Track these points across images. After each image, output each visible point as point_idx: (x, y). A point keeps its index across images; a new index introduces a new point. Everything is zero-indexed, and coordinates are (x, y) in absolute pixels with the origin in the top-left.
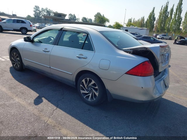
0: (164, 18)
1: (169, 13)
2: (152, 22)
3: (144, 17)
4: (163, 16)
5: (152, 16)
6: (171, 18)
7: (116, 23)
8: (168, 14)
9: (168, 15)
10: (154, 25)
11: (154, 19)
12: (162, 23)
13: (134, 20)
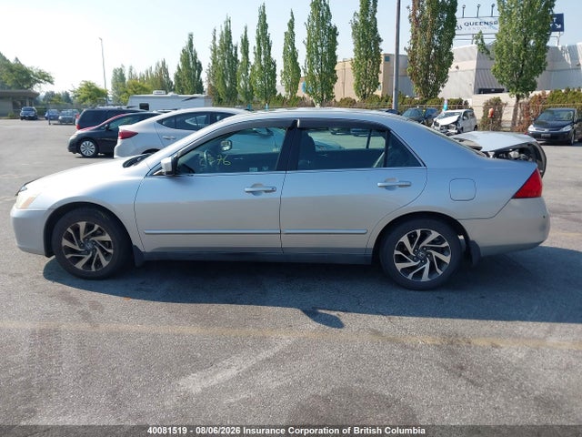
0: (228, 62)
1: (236, 48)
2: (194, 77)
3: (164, 63)
4: (223, 58)
5: (190, 60)
6: (248, 62)
7: (87, 85)
8: (236, 52)
9: (236, 55)
10: (201, 83)
11: (199, 67)
12: (224, 77)
13: (131, 72)
